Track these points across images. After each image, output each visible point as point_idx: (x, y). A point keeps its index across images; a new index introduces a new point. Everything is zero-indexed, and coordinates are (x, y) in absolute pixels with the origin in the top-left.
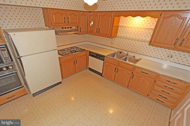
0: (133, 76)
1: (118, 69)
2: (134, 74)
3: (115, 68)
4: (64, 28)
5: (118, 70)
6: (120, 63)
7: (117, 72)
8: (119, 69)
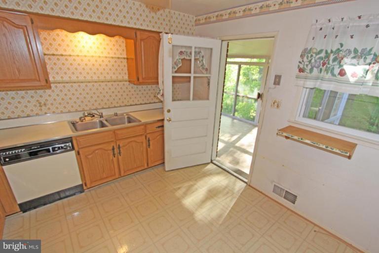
0: (149, 140)
1: (119, 145)
2: (149, 138)
3: (111, 148)
5: (119, 147)
6: (119, 132)
7: (120, 153)
8: (121, 145)
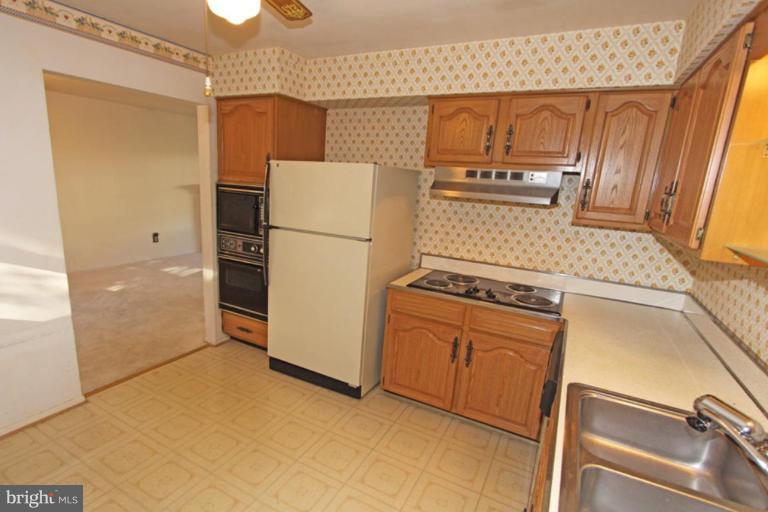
4: (509, 177)
